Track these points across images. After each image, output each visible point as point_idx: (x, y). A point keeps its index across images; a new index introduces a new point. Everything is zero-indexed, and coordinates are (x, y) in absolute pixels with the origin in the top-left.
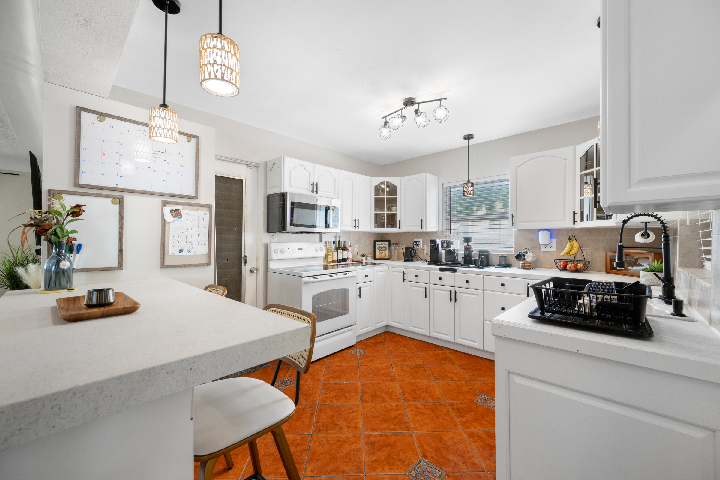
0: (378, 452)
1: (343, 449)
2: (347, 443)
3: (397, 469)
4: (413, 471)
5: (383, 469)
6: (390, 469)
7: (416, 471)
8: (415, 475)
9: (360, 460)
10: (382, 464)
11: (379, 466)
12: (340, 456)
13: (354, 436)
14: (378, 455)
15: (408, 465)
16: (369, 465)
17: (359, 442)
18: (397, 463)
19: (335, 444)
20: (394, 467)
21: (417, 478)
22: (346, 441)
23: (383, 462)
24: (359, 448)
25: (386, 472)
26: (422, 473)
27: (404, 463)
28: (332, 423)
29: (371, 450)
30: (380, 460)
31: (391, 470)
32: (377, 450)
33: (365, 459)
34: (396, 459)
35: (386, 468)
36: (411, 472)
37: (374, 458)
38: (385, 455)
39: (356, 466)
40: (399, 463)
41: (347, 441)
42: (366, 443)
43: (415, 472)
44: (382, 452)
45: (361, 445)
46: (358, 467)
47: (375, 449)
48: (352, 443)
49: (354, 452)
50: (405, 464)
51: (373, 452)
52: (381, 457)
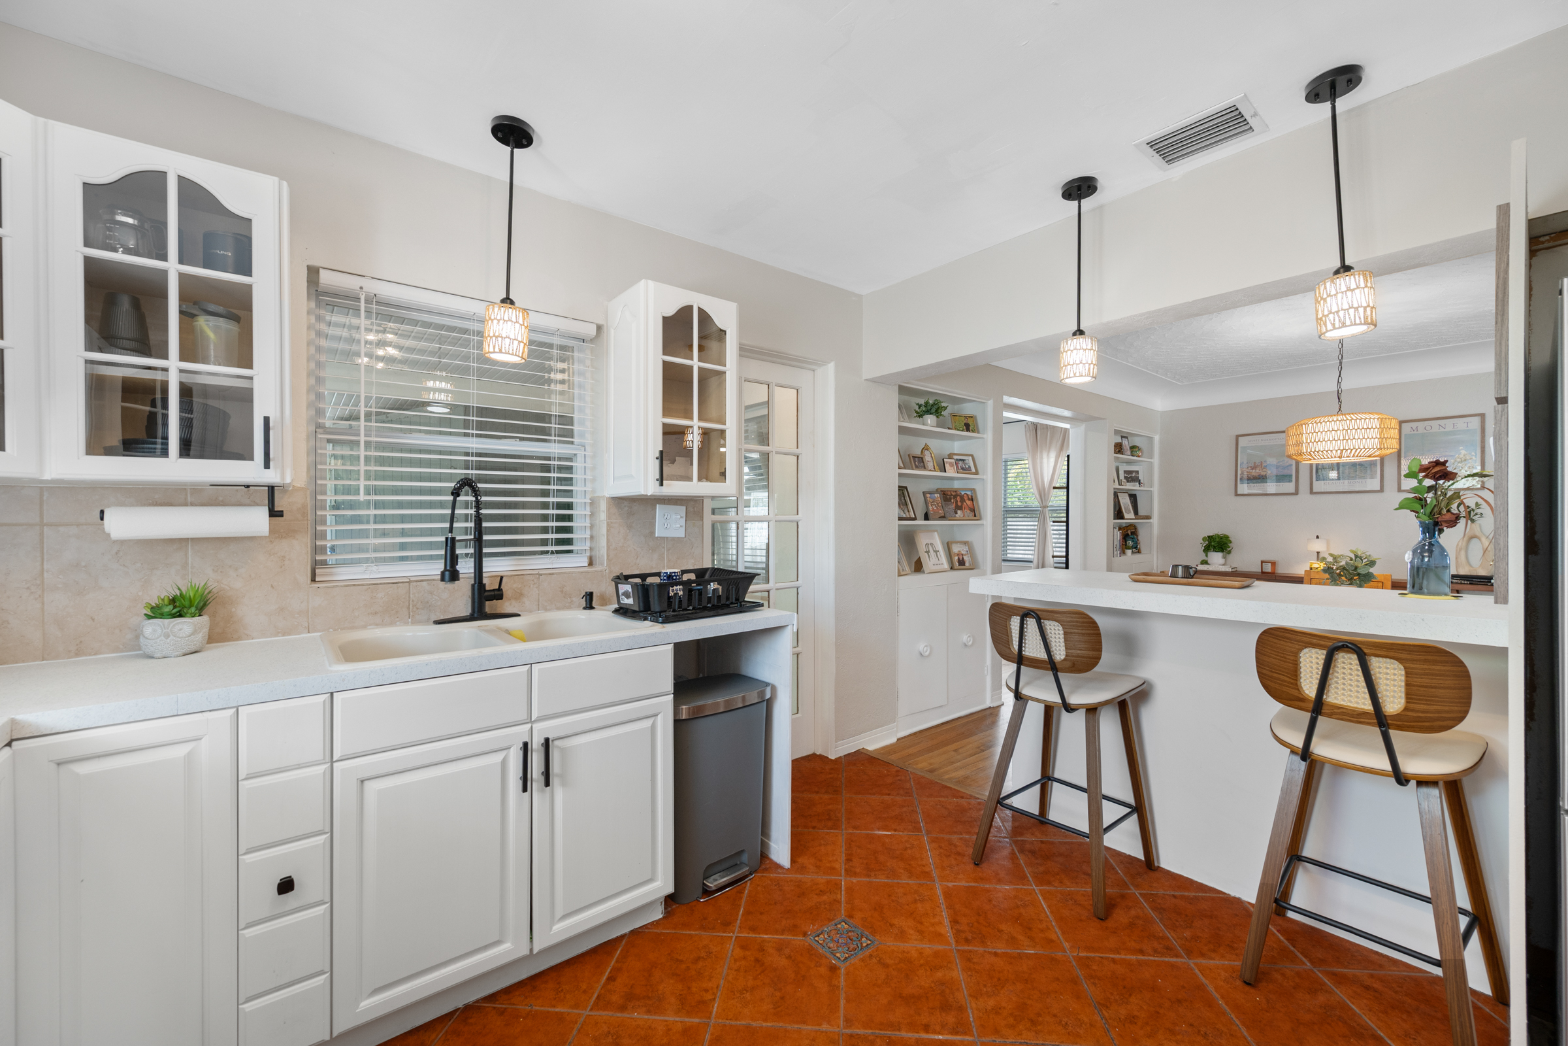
0: (933, 985)
1: (1014, 999)
2: (1012, 1015)
3: (894, 951)
4: (864, 945)
5: (921, 953)
6: (908, 953)
7: (859, 945)
8: (864, 939)
9: (969, 973)
10: (922, 962)
11: (929, 959)
12: (1014, 984)
13: (996, 1032)
14: (931, 979)
15: (871, 956)
16: (949, 962)
17: (981, 1014)
18: (893, 961)
19: (1039, 1015)
20: (900, 956)
21: (860, 935)
22: (1015, 1020)
23: (921, 965)
24: (977, 999)
25: (915, 948)
26: (849, 941)
27: (879, 960)
29: (947, 991)
30: (926, 970)
31: (906, 951)
32: (934, 991)
33: (958, 973)
34: (893, 969)
35: (915, 954)
36: (868, 945)
37: (939, 974)
38: (917, 978)
39: (974, 963)
40: (889, 961)
41: (1011, 1020)
42: (961, 1009)
43: (861, 944)
44: (923, 984)
45: (974, 1005)
46: (969, 960)
47: (939, 992)
48: (997, 1010)
49: (985, 990)
50: (878, 959)
51: (944, 987)
52: (924, 974)
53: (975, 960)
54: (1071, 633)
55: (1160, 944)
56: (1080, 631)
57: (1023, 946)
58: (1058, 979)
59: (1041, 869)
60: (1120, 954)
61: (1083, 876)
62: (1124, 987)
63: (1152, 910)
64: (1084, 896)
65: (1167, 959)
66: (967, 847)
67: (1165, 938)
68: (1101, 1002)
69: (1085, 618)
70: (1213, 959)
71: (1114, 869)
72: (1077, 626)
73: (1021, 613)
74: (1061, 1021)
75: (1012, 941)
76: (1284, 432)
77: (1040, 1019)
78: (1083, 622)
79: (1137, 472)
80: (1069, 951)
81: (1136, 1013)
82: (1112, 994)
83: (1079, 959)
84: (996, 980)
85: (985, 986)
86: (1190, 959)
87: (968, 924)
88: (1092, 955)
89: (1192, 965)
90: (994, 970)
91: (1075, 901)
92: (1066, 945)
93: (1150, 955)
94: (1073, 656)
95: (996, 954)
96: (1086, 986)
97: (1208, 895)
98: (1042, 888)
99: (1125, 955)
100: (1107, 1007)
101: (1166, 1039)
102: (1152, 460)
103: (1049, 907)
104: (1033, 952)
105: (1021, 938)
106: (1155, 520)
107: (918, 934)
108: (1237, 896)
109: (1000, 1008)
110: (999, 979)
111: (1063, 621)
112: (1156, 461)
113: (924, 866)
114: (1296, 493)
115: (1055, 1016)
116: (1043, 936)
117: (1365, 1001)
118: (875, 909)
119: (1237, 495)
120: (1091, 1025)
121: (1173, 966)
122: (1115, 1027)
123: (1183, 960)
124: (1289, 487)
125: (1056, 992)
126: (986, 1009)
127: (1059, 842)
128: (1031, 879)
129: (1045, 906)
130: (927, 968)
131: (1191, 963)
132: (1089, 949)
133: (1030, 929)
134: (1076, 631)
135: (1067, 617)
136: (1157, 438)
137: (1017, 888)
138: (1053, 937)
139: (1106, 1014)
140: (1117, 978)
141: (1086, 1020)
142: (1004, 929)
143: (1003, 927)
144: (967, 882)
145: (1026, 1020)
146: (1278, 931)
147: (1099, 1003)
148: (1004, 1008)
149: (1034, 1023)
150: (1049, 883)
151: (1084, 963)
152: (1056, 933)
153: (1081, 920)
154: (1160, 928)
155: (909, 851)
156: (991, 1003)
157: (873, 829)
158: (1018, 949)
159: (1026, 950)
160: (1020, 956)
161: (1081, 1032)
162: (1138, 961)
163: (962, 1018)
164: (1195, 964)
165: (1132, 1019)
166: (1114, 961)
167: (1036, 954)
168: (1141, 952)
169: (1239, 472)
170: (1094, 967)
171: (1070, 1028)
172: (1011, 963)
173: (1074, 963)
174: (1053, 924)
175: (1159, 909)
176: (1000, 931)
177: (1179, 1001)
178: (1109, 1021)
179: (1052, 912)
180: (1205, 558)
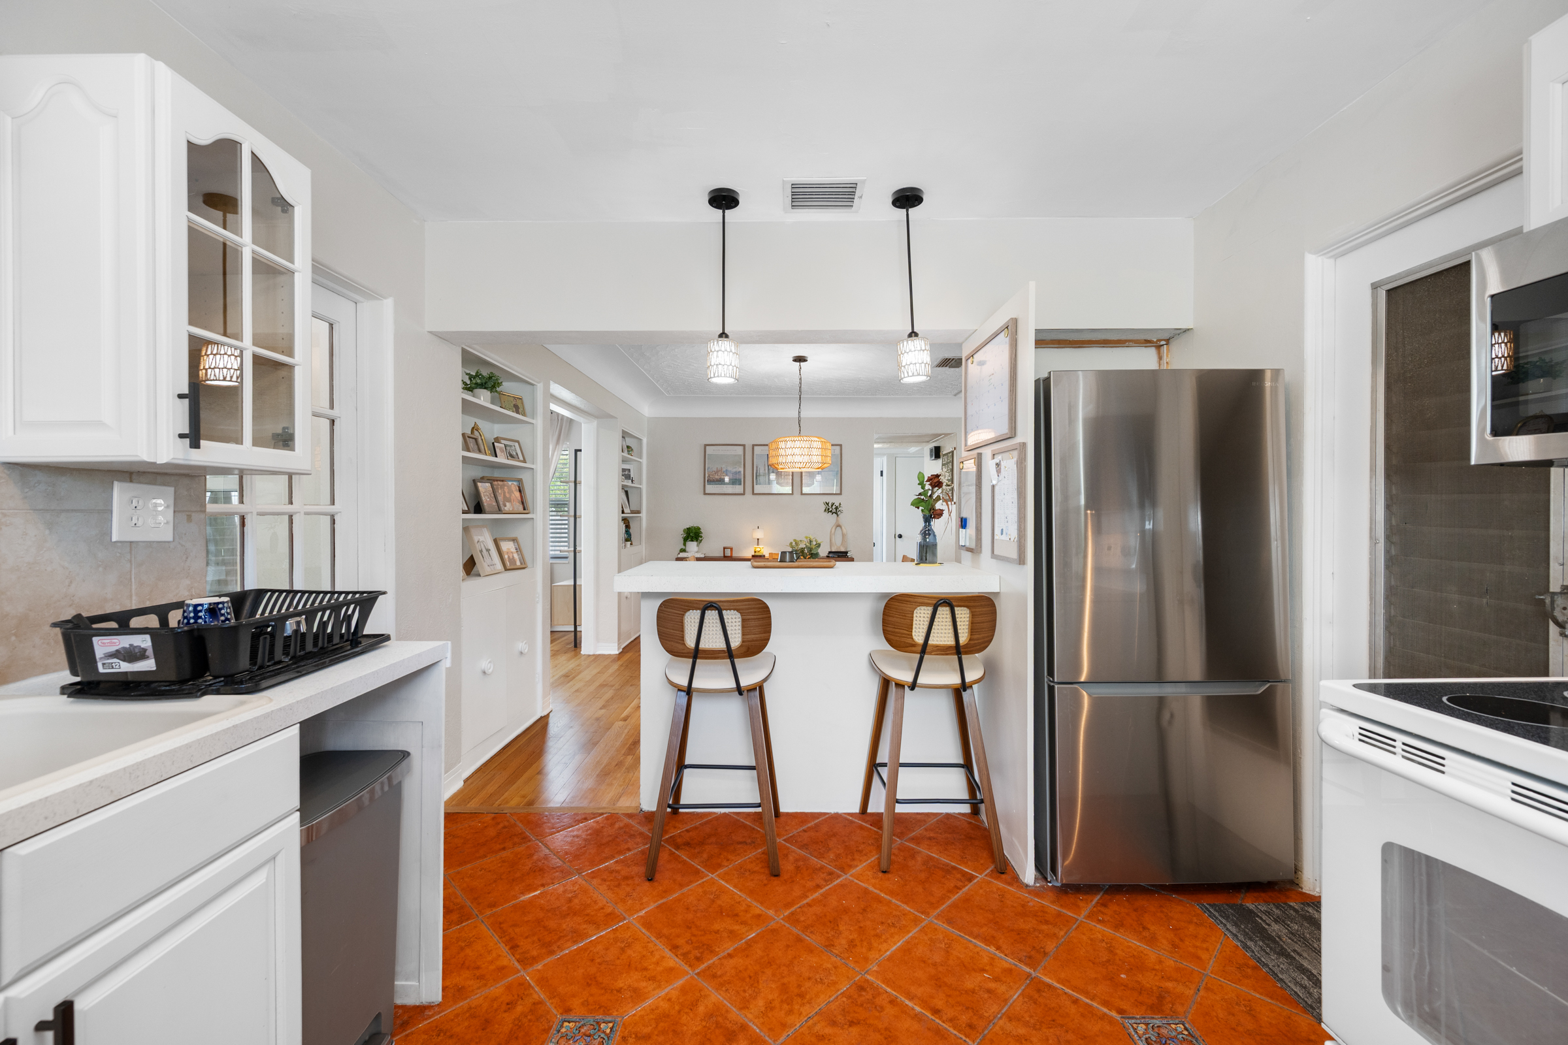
0: (704, 1024)
1: (773, 986)
2: (782, 1001)
3: (642, 1017)
4: (608, 1031)
5: (669, 1000)
6: (657, 1008)
7: (602, 1035)
8: (603, 1026)
9: (724, 989)
10: (677, 1008)
11: (681, 1001)
12: (763, 972)
13: (784, 1026)
14: (699, 1019)
15: (624, 1039)
16: (700, 991)
17: (761, 1019)
18: (650, 1028)
19: (799, 986)
20: (652, 1016)
21: (595, 1024)
22: (788, 1004)
23: (679, 1012)
24: (748, 1008)
25: (660, 999)
26: (588, 1039)
27: (636, 1036)
28: (864, 1021)
29: (720, 1019)
30: (686, 1013)
31: (654, 1007)
32: (709, 1029)
33: (715, 997)
34: (657, 1035)
35: (665, 1005)
36: (611, 1029)
37: (701, 1009)
38: (685, 1027)
39: (720, 976)
40: (647, 1030)
41: (785, 1006)
42: (744, 1028)
43: (604, 1032)
44: (695, 1029)
45: (750, 1016)
46: (714, 976)
47: (714, 1026)
48: (770, 1007)
49: (747, 995)
50: (634, 1036)
51: (715, 1019)
52: (689, 1018)
53: (719, 973)
54: (749, 619)
55: (824, 873)
56: (755, 617)
57: (743, 933)
58: (788, 946)
59: (705, 856)
60: (808, 897)
61: (739, 846)
62: (830, 922)
63: (800, 849)
64: (752, 862)
65: (835, 883)
66: (628, 867)
67: (822, 868)
68: (827, 944)
69: (760, 604)
70: (857, 866)
71: (754, 829)
72: (754, 612)
73: (702, 606)
74: (816, 980)
75: (733, 935)
76: (767, 445)
77: (803, 989)
78: (759, 608)
79: (629, 470)
80: (777, 918)
81: (851, 937)
82: (827, 933)
83: (789, 919)
84: (748, 979)
85: (745, 991)
86: (846, 874)
87: (687, 942)
88: (793, 909)
89: (851, 878)
90: (740, 971)
91: (749, 871)
92: (771, 913)
93: (825, 886)
94: (749, 641)
95: (730, 956)
96: (808, 938)
97: (821, 819)
98: (717, 873)
99: (812, 895)
100: (833, 945)
101: (879, 944)
102: (641, 460)
103: (735, 887)
104: (754, 934)
105: (736, 927)
106: (644, 515)
107: (651, 982)
108: (835, 812)
109: (770, 1003)
110: (750, 977)
111: (743, 609)
112: (644, 461)
113: (602, 908)
114: (744, 494)
115: (809, 978)
116: (750, 915)
117: (935, 848)
118: (589, 985)
119: (705, 494)
120: (835, 968)
121: (842, 886)
122: (848, 958)
123: (844, 877)
124: (738, 489)
125: (795, 957)
126: (762, 1012)
127: (700, 824)
128: (703, 870)
129: (732, 888)
130: (687, 1010)
131: (848, 876)
132: (788, 905)
133: (737, 915)
134: (752, 617)
135: (746, 605)
136: (645, 441)
137: (700, 884)
138: (758, 912)
139: (836, 952)
140: (821, 917)
141: (829, 966)
142: (718, 928)
143: (716, 927)
144: (655, 902)
145: (795, 998)
146: (871, 825)
147: (826, 946)
148: (773, 1000)
149: (801, 996)
150: (720, 866)
151: (793, 919)
152: (758, 908)
153: (765, 885)
154: (815, 861)
155: (576, 901)
156: (761, 1003)
157: (515, 897)
158: (742, 939)
159: (748, 936)
160: (749, 944)
161: (834, 978)
162: (822, 895)
163: (751, 1035)
164: (851, 876)
165: (852, 944)
166: (809, 905)
167: (758, 934)
168: (818, 887)
169: (707, 475)
170: (802, 919)
171: (826, 980)
172: (747, 956)
173: (787, 925)
174: (749, 900)
175: (803, 846)
176: (717, 932)
177: (864, 910)
178: (842, 955)
179: (741, 891)
180: (684, 547)
